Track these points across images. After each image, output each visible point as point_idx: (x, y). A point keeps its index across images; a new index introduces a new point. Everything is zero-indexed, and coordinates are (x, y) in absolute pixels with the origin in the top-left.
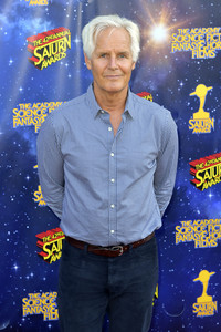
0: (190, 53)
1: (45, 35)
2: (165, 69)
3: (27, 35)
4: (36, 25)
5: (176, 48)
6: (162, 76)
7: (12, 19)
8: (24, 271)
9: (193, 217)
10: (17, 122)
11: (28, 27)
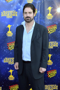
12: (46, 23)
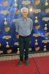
0: (35, 12)
1: (17, 10)
2: (32, 15)
3: (14, 10)
4: (16, 9)
5: (33, 12)
6: (31, 15)
7: (12, 8)
8: (14, 40)
9: (35, 33)
10: (13, 21)
11: (14, 9)
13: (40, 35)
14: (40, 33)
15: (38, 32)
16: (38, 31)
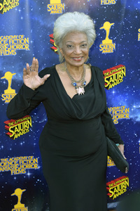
12: (49, 26)
13: (127, 117)
14: (130, 106)
15: (118, 98)
16: (117, 94)
